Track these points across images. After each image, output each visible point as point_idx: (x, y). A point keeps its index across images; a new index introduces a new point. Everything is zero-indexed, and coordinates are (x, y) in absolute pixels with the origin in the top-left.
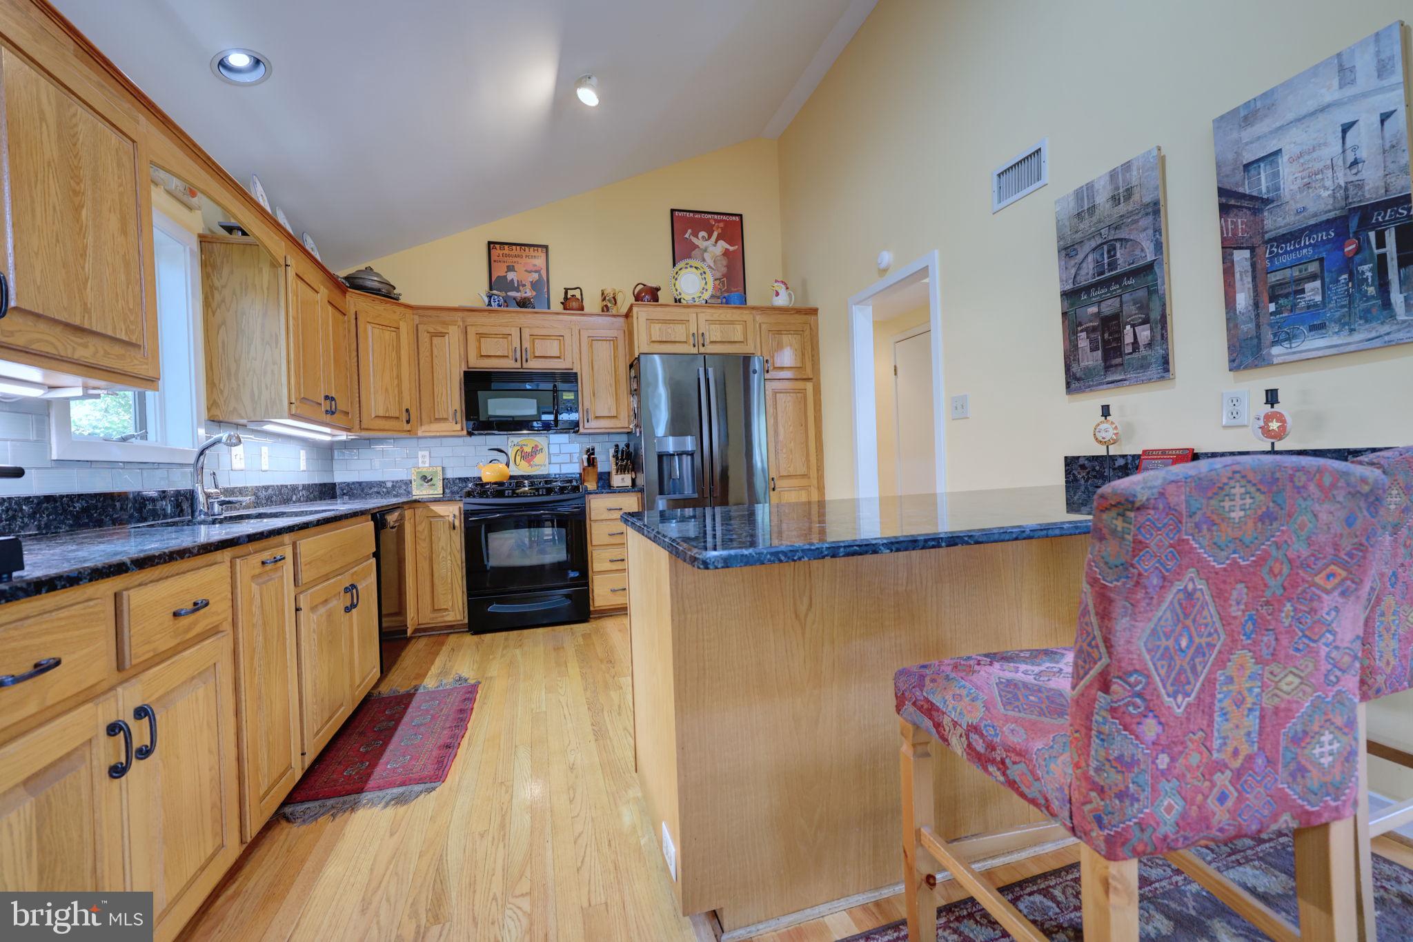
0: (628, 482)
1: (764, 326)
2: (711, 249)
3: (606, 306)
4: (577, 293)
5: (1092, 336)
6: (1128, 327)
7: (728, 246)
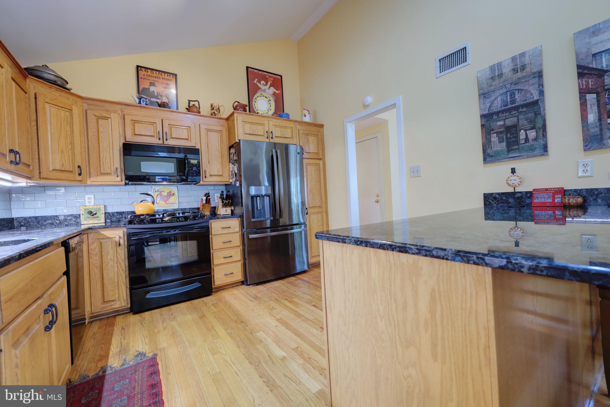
0: (229, 212)
1: (300, 131)
2: (267, 91)
3: (214, 113)
4: (196, 104)
5: (500, 135)
6: (522, 131)
7: (275, 91)
